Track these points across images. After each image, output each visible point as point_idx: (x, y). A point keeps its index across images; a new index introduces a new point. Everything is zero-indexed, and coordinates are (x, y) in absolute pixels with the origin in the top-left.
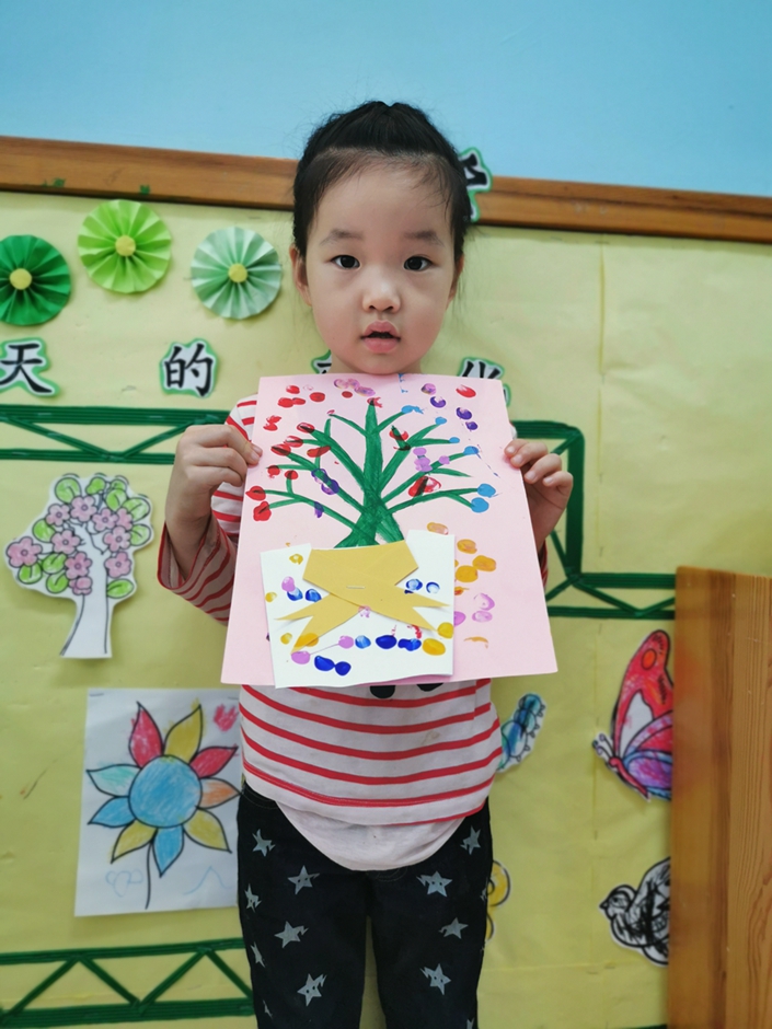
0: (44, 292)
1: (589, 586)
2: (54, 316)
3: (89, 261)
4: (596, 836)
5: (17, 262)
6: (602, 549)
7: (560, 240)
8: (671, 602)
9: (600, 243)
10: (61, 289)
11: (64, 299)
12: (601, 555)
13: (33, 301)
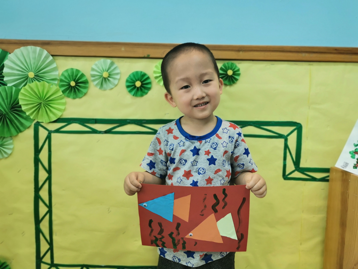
0: (144, 88)
1: (302, 171)
2: (146, 93)
3: (156, 78)
4: (301, 244)
5: (137, 79)
6: (306, 160)
7: (297, 64)
8: (328, 176)
9: (310, 65)
10: (149, 86)
11: (149, 89)
12: (306, 162)
13: (141, 90)
